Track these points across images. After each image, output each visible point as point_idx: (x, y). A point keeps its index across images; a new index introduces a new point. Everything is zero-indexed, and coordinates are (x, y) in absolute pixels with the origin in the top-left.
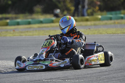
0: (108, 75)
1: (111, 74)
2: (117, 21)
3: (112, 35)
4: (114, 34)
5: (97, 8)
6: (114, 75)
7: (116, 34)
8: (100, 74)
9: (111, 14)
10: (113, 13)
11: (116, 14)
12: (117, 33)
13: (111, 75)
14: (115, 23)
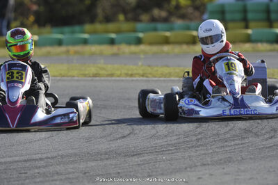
0: (44, 167)
1: (51, 166)
2: (72, 49)
3: (58, 78)
4: (64, 76)
5: (32, 18)
6: (58, 168)
7: (68, 76)
8: (28, 164)
9: (62, 33)
10: (67, 29)
11: (73, 32)
12: (70, 74)
13: (51, 168)
14: (68, 52)
